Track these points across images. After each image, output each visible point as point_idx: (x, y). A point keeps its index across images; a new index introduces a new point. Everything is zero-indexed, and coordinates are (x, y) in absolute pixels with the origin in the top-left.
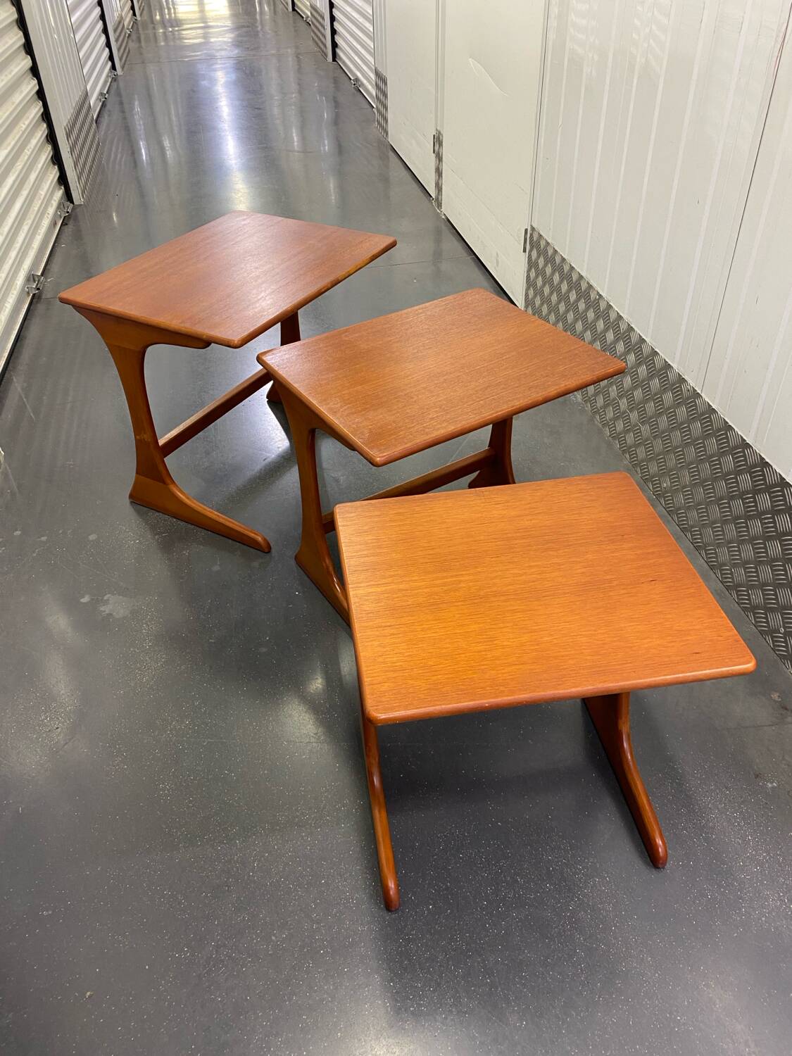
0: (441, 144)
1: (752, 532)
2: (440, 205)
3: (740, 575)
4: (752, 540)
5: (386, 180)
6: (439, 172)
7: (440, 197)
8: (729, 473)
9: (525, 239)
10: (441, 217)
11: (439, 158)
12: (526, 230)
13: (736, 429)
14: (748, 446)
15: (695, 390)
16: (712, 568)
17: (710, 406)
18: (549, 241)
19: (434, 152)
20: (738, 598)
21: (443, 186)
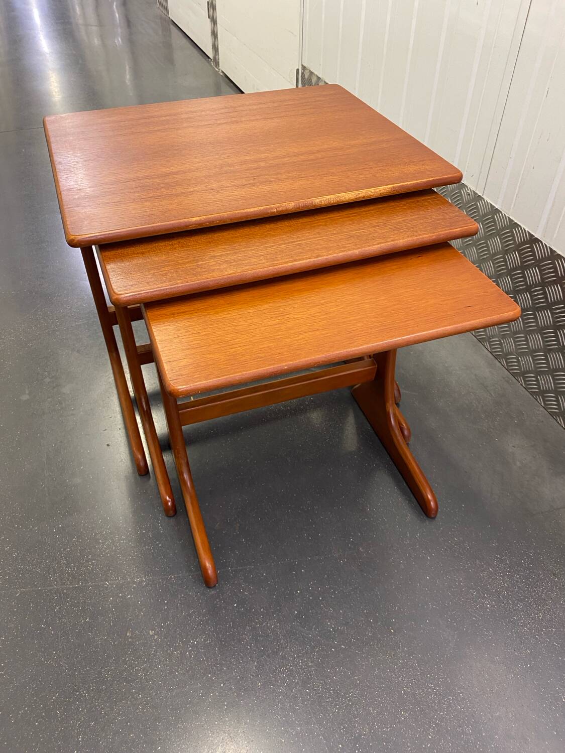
0: (214, 8)
1: (541, 323)
2: (217, 64)
3: (527, 362)
4: (541, 330)
5: (168, 46)
6: (214, 34)
7: (217, 57)
8: (515, 269)
9: (297, 79)
10: (219, 74)
11: (214, 21)
12: (298, 70)
13: (523, 226)
14: (537, 241)
15: (475, 194)
16: (496, 357)
17: (492, 206)
18: (320, 76)
19: (209, 17)
20: (525, 383)
21: (219, 46)
